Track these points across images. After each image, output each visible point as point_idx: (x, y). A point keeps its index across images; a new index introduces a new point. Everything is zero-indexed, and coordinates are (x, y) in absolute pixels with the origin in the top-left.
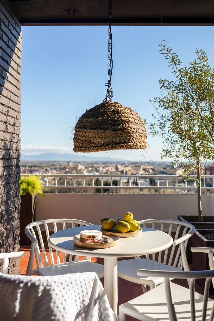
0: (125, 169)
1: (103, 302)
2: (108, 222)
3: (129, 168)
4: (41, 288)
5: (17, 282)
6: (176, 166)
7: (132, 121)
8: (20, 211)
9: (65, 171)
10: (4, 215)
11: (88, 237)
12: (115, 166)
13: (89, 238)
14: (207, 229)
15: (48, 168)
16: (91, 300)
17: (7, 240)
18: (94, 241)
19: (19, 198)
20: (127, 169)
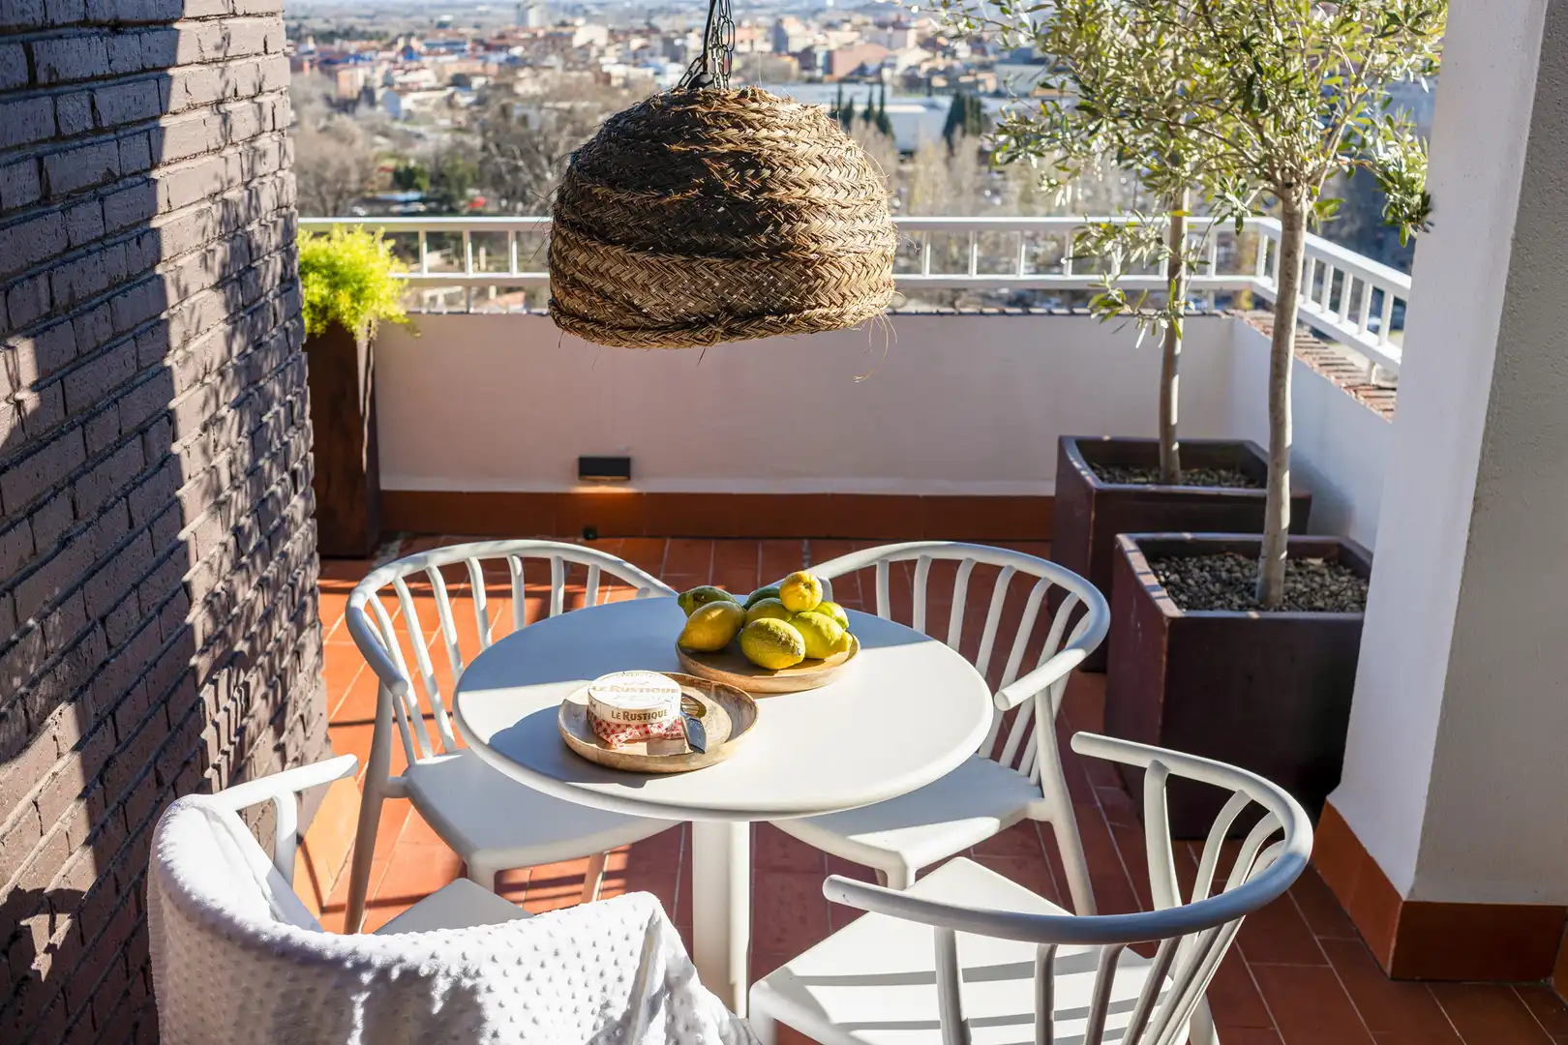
0: (824, 42)
1: (682, 1002)
2: (709, 618)
3: (845, 35)
4: (442, 985)
5: (349, 965)
6: (1064, 196)
7: (821, 202)
8: (314, 483)
9: (502, 56)
10: (247, 529)
11: (621, 715)
12: (770, 22)
13: (626, 722)
14: (1188, 536)
15: (415, 43)
16: (634, 999)
17: (266, 634)
18: (647, 732)
19: (302, 427)
20: (836, 39)
